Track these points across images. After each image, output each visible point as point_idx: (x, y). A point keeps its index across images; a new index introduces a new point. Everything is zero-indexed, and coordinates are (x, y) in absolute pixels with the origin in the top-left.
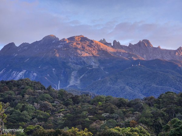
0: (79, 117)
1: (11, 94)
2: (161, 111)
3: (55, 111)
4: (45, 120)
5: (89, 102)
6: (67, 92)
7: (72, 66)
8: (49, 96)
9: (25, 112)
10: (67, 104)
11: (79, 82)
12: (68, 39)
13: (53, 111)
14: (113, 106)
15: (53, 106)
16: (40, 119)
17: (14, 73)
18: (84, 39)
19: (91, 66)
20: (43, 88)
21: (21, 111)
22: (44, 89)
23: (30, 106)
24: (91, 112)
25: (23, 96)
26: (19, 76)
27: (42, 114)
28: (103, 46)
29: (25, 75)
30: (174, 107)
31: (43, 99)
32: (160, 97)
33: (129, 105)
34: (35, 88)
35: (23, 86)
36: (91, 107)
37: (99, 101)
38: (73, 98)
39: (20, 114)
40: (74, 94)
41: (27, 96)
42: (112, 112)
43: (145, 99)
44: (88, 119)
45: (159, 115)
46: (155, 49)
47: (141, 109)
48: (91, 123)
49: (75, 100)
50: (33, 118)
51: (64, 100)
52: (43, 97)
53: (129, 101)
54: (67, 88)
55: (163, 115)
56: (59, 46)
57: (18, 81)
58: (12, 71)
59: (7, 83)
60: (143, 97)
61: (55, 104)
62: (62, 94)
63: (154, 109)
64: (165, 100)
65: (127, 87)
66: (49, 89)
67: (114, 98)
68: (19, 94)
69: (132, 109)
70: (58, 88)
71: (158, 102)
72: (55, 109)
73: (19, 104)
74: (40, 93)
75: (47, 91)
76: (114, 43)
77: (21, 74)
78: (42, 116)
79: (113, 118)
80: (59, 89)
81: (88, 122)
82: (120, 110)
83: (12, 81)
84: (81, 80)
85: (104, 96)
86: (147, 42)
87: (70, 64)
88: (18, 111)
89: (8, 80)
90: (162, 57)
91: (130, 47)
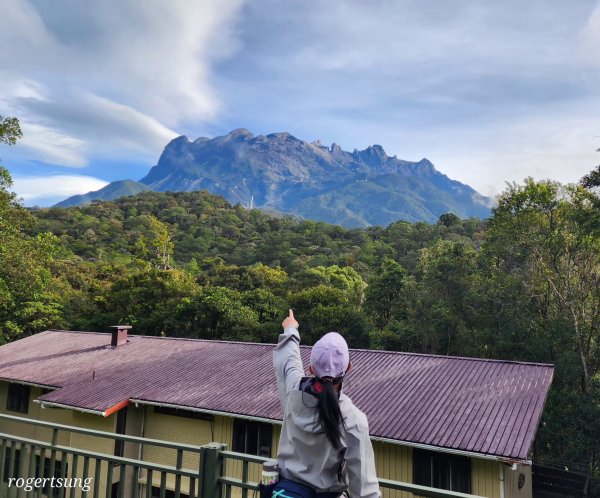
0: (278, 250)
1: (181, 212)
3: (244, 239)
4: (230, 250)
5: (292, 229)
6: (263, 214)
7: (272, 177)
8: (235, 217)
9: (200, 238)
10: (261, 230)
11: (280, 200)
12: (268, 136)
13: (242, 238)
14: (325, 237)
15: (242, 232)
16: (222, 250)
17: (186, 181)
18: (291, 138)
19: (298, 178)
20: (227, 206)
21: (195, 237)
22: (230, 206)
23: (208, 230)
24: (296, 243)
25: (199, 216)
26: (193, 185)
27: (225, 242)
28: (317, 150)
29: (202, 185)
31: (226, 221)
32: (390, 227)
33: (347, 236)
34: (216, 205)
35: (198, 201)
36: (295, 235)
37: (306, 227)
38: (270, 222)
39: (192, 241)
40: (273, 216)
41: (204, 216)
42: (323, 244)
43: (370, 229)
44: (289, 253)
46: (390, 158)
48: (293, 258)
49: (274, 225)
50: (212, 248)
51: (257, 224)
52: (228, 218)
53: (347, 230)
54: (264, 208)
55: (391, 252)
56: (254, 146)
57: (191, 194)
58: (183, 178)
59: (175, 196)
60: (368, 225)
61: (244, 229)
62: (254, 214)
64: (397, 231)
65: (348, 211)
66: (236, 207)
69: (350, 241)
70: (249, 206)
71: (385, 234)
72: (243, 236)
73: (192, 227)
74: (223, 213)
75: (234, 211)
76: (333, 147)
77: (195, 182)
78: (225, 246)
79: (323, 252)
80: (251, 207)
81: (289, 256)
82: (335, 243)
83: (182, 193)
84: (284, 198)
85: (313, 221)
86: (380, 148)
87: (268, 173)
88: (191, 236)
89: (176, 191)
90: (399, 172)
91: (355, 155)
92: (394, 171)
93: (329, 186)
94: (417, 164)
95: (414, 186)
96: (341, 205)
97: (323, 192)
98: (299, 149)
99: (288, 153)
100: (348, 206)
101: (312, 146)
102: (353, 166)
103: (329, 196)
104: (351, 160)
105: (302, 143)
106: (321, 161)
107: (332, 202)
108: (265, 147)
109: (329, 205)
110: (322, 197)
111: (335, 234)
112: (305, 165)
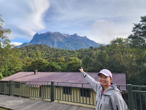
0: (58, 55)
2: (80, 53)
4: (49, 55)
5: (61, 51)
6: (54, 48)
7: (55, 41)
8: (49, 49)
9: (43, 53)
10: (54, 51)
12: (54, 33)
13: (51, 53)
14: (67, 52)
16: (47, 55)
17: (38, 42)
18: (59, 33)
19: (60, 41)
20: (47, 47)
23: (44, 51)
24: (61, 53)
26: (40, 43)
27: (47, 54)
28: (64, 35)
30: (83, 52)
31: (47, 50)
32: (80, 50)
33: (72, 52)
34: (45, 47)
35: (41, 46)
36: (61, 52)
37: (63, 50)
38: (56, 50)
40: (56, 48)
41: (43, 49)
45: (80, 54)
46: (78, 36)
47: (75, 53)
49: (57, 50)
50: (45, 55)
51: (53, 50)
54: (54, 47)
56: (51, 35)
59: (37, 45)
60: (75, 50)
61: (51, 51)
62: (53, 48)
63: (78, 53)
65: (71, 47)
66: (49, 47)
67: (67, 50)
68: (40, 48)
69: (72, 53)
70: (51, 47)
71: (79, 51)
74: (47, 48)
76: (67, 34)
77: (40, 42)
82: (69, 53)
84: (58, 45)
86: (76, 34)
90: (80, 39)
91: (72, 36)
92: (79, 39)
93: (67, 42)
94: (84, 37)
95: (83, 41)
96: (69, 46)
97: (65, 43)
98: (60, 35)
99: (58, 36)
100: (71, 46)
101: (63, 34)
102: (71, 38)
103: (67, 44)
104: (71, 37)
105: (61, 34)
106: (65, 37)
107: (67, 45)
108: (54, 35)
109: (67, 46)
110: (65, 44)
111: (69, 52)
112: (62, 38)
